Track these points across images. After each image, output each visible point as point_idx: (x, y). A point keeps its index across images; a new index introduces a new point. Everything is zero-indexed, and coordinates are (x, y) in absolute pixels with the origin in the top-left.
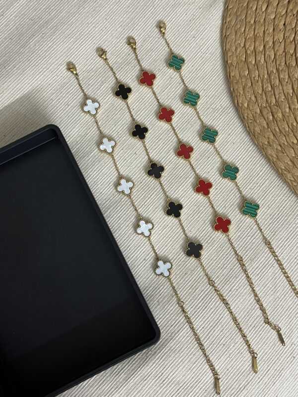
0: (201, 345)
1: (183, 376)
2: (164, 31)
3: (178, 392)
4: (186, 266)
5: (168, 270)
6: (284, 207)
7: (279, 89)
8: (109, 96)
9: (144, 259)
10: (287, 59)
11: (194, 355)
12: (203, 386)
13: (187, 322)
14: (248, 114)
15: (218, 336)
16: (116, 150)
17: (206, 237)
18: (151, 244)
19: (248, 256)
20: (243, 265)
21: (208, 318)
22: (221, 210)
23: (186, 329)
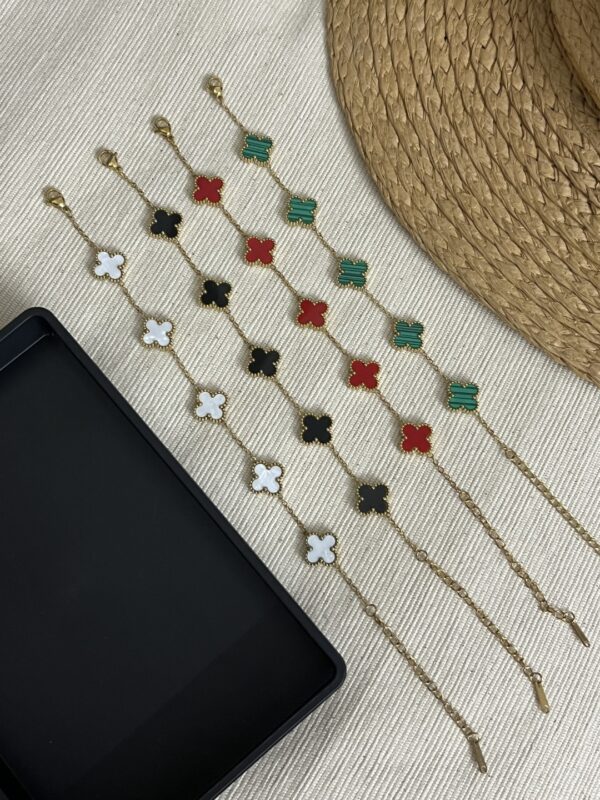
0: (427, 681)
1: (407, 753)
2: (219, 94)
3: (404, 787)
4: (364, 533)
5: (331, 549)
6: (525, 380)
7: (465, 161)
8: (140, 238)
9: (280, 540)
10: (466, 100)
11: (419, 705)
12: (450, 763)
13: (391, 642)
14: (416, 218)
15: (456, 656)
16: (176, 338)
17: (390, 470)
18: (286, 506)
19: (478, 489)
20: (472, 508)
21: (429, 626)
22: (406, 412)
23: (391, 657)
